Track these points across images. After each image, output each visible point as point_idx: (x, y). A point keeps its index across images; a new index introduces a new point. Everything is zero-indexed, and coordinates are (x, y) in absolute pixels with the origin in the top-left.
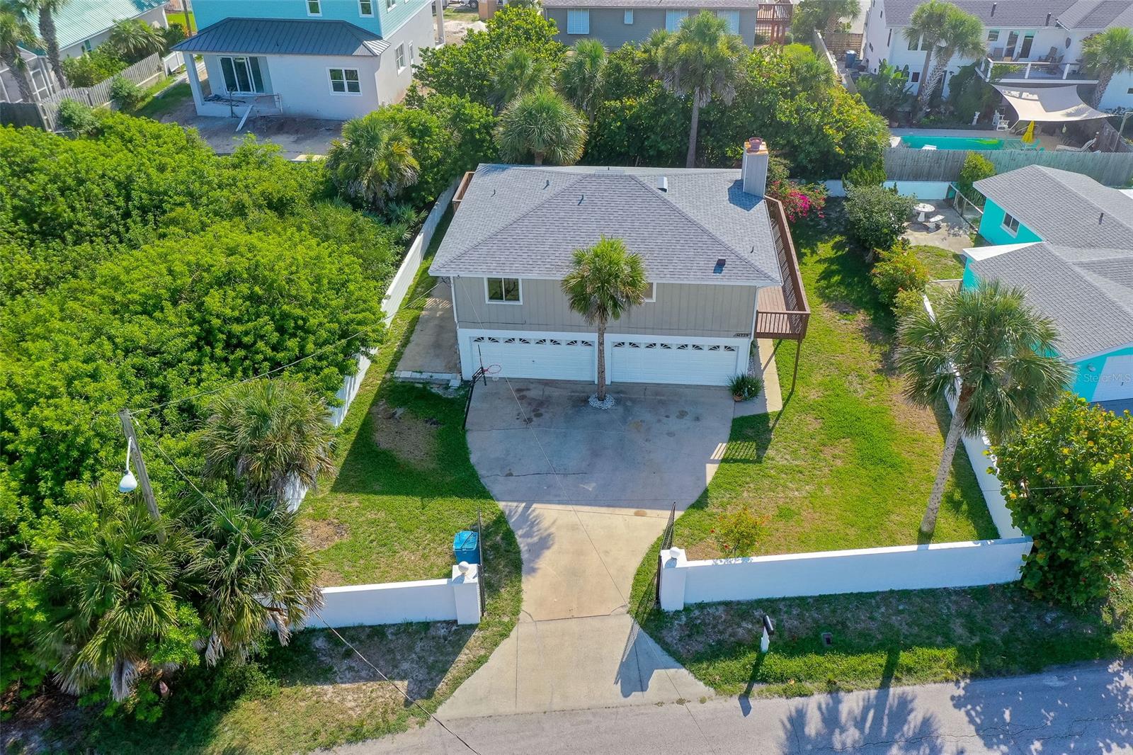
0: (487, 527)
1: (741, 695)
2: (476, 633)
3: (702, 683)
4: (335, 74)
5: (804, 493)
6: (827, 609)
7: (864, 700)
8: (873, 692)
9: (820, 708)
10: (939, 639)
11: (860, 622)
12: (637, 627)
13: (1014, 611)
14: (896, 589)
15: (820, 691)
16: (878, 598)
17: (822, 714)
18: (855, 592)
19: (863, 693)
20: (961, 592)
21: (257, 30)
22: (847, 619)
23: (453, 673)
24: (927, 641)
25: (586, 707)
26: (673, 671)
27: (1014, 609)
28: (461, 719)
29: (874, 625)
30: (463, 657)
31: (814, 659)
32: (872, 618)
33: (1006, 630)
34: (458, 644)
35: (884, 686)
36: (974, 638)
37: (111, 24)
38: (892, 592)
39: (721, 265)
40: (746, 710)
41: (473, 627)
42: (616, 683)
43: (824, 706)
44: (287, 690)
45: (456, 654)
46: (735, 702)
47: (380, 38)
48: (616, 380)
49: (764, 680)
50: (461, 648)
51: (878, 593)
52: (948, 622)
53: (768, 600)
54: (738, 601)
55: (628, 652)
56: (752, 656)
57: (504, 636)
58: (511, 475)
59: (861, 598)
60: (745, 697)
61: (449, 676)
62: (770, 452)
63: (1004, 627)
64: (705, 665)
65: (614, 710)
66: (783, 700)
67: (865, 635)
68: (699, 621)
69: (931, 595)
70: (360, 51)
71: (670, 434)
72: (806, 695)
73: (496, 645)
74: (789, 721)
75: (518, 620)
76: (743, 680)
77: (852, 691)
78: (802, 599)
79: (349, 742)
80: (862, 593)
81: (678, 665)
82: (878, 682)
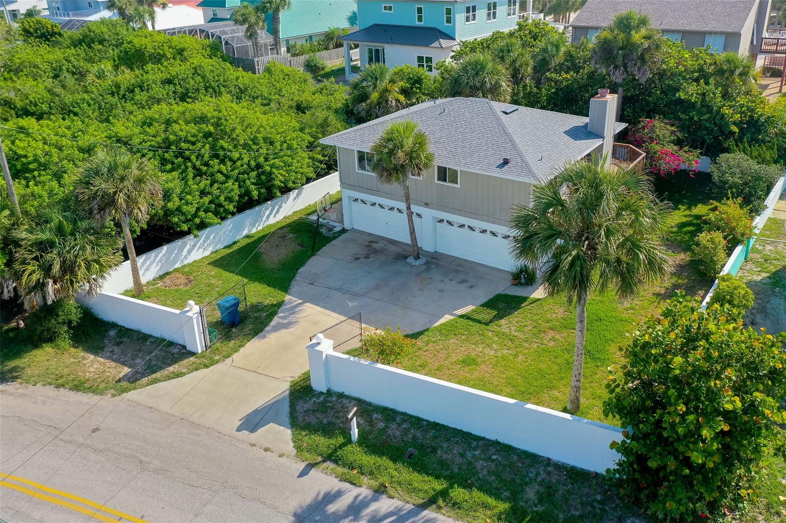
0: (266, 306)
1: (310, 463)
2: (192, 359)
3: (292, 444)
4: (420, 59)
5: (499, 354)
6: (432, 433)
7: (395, 508)
8: (409, 507)
9: (356, 498)
10: (507, 494)
11: (451, 454)
12: (288, 392)
13: (599, 502)
14: (502, 441)
15: (369, 487)
16: (480, 443)
17: (354, 502)
18: (465, 430)
19: (399, 503)
20: (560, 467)
21: (386, 30)
22: (442, 447)
23: (158, 375)
24: (494, 491)
25: (207, 427)
26: (282, 428)
27: (602, 500)
28: (136, 402)
29: (458, 460)
30: (171, 369)
31: (385, 461)
32: (462, 455)
33: (577, 513)
34: (175, 360)
35: (423, 506)
36: (539, 506)
37: (328, 30)
38: (497, 443)
39: (506, 162)
40: (303, 474)
41: (193, 354)
42: (240, 420)
43: (361, 498)
44: (73, 350)
45: (170, 365)
46: (302, 466)
47: (454, 39)
48: (438, 250)
49: (336, 462)
50: (176, 363)
51: (483, 439)
52: (526, 484)
53: (392, 410)
54: (370, 403)
55: (266, 405)
56: (341, 440)
57: (206, 366)
58: (312, 284)
59: (466, 438)
60: (312, 466)
61: (154, 376)
62: (503, 322)
63: (576, 509)
64: (304, 433)
65: (222, 436)
66: (336, 480)
67: (443, 464)
68: (330, 405)
69: (532, 458)
70: (436, 44)
71: (441, 291)
72: (354, 484)
73: (196, 369)
74: (324, 495)
75: (224, 361)
76: (321, 455)
77: (393, 498)
78: (419, 419)
79: (71, 389)
80: (471, 434)
81: (289, 426)
82: (421, 501)
